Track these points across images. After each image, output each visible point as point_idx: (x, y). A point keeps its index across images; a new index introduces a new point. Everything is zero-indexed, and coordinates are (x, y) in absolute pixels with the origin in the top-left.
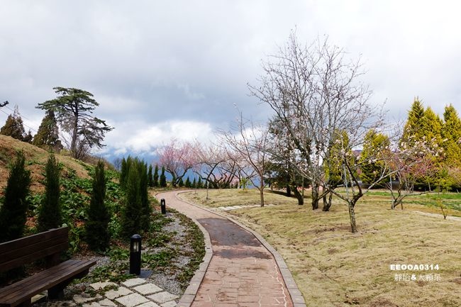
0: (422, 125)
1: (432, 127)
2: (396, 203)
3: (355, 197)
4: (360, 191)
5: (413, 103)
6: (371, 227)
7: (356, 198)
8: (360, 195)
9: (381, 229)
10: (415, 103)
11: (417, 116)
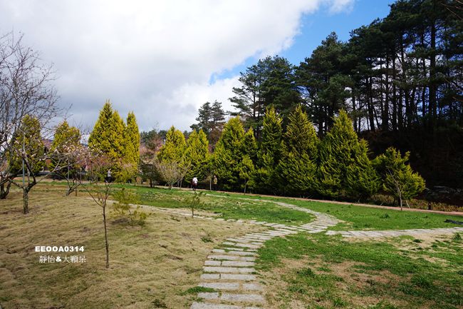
0: (109, 125)
1: (116, 128)
2: (71, 190)
3: (29, 184)
4: (35, 180)
5: (104, 104)
6: (42, 209)
7: (30, 186)
8: (35, 183)
9: (49, 209)
10: (107, 105)
11: (106, 117)
